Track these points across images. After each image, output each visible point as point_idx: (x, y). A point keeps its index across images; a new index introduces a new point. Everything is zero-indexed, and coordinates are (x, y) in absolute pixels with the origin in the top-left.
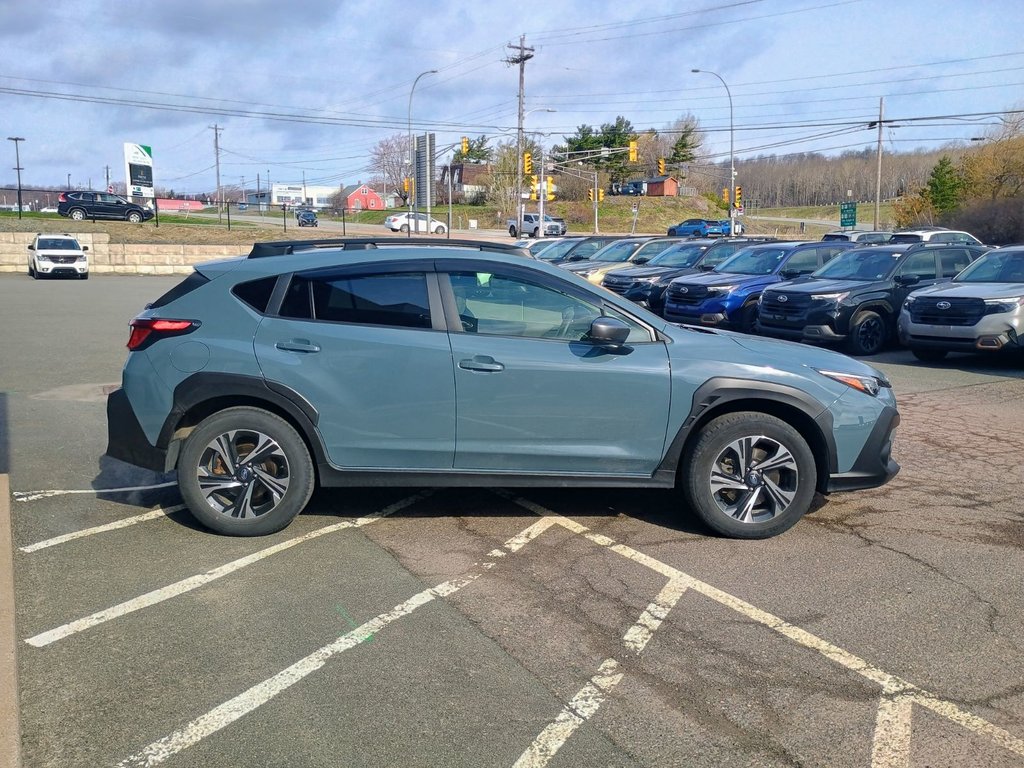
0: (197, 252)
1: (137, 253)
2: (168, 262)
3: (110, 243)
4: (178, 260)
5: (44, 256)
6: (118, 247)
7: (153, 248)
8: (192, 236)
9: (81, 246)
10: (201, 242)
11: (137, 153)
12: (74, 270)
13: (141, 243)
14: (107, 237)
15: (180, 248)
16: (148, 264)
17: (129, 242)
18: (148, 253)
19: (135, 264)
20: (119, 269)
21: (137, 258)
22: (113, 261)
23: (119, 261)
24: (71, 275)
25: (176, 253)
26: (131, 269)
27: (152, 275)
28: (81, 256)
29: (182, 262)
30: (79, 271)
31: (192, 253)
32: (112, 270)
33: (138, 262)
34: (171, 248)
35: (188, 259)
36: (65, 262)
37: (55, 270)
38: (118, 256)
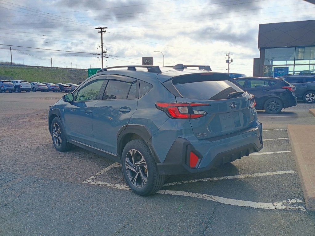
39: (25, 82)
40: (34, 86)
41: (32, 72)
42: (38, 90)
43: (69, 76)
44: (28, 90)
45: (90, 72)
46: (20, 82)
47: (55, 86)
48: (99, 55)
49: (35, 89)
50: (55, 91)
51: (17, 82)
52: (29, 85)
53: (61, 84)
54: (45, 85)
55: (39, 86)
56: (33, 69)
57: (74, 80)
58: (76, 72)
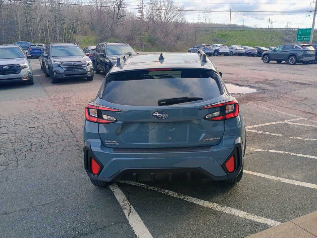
39: (224, 46)
40: (232, 50)
41: (245, 34)
42: (235, 54)
43: (282, 37)
44: (226, 54)
45: (300, 32)
46: (219, 46)
47: (253, 50)
48: (311, 12)
49: (233, 53)
50: (253, 55)
51: (217, 46)
52: (227, 50)
53: (261, 47)
54: (243, 49)
55: (236, 50)
56: (247, 31)
57: (287, 42)
58: (291, 33)
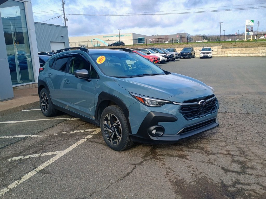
0: (244, 50)
1: (228, 51)
2: (236, 53)
3: (222, 48)
4: (239, 52)
5: (201, 53)
6: (224, 50)
7: (232, 49)
8: (244, 45)
9: (212, 50)
10: (246, 47)
11: (249, 22)
12: (208, 56)
13: (230, 48)
14: (221, 47)
15: (240, 49)
16: (231, 54)
17: (226, 48)
18: (231, 51)
19: (227, 54)
20: (223, 55)
21: (228, 52)
22: (222, 53)
23: (223, 53)
24: (207, 57)
25: (238, 51)
26: (226, 55)
27: (231, 57)
28: (210, 52)
29: (240, 53)
30: (209, 56)
31: (243, 50)
32: (221, 56)
33: (228, 53)
34: (238, 49)
35: (241, 52)
36: (206, 54)
37: (203, 56)
38: (223, 52)
